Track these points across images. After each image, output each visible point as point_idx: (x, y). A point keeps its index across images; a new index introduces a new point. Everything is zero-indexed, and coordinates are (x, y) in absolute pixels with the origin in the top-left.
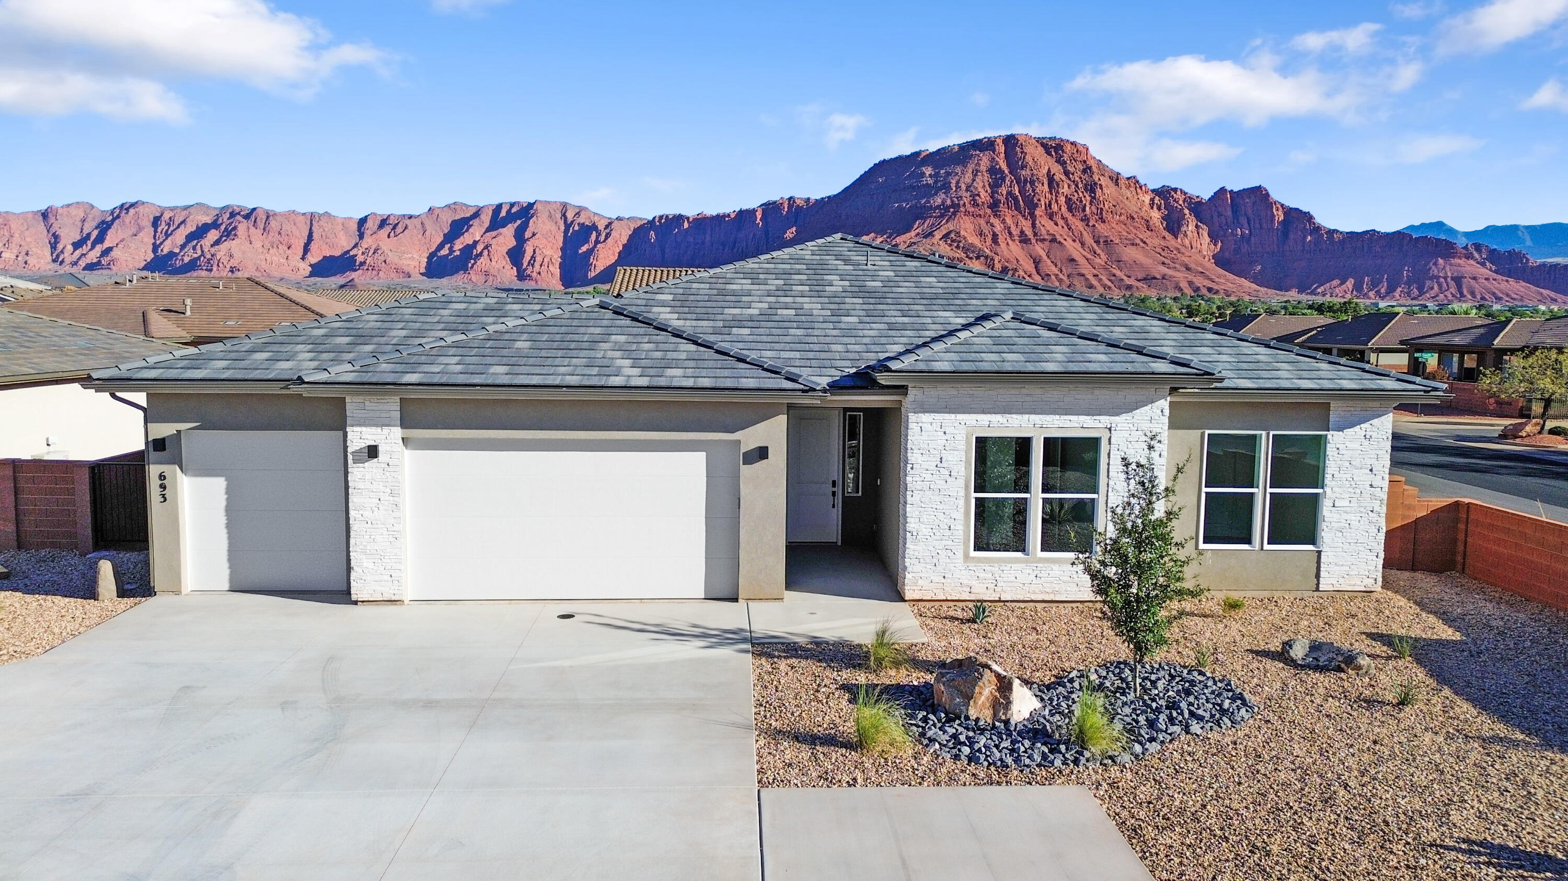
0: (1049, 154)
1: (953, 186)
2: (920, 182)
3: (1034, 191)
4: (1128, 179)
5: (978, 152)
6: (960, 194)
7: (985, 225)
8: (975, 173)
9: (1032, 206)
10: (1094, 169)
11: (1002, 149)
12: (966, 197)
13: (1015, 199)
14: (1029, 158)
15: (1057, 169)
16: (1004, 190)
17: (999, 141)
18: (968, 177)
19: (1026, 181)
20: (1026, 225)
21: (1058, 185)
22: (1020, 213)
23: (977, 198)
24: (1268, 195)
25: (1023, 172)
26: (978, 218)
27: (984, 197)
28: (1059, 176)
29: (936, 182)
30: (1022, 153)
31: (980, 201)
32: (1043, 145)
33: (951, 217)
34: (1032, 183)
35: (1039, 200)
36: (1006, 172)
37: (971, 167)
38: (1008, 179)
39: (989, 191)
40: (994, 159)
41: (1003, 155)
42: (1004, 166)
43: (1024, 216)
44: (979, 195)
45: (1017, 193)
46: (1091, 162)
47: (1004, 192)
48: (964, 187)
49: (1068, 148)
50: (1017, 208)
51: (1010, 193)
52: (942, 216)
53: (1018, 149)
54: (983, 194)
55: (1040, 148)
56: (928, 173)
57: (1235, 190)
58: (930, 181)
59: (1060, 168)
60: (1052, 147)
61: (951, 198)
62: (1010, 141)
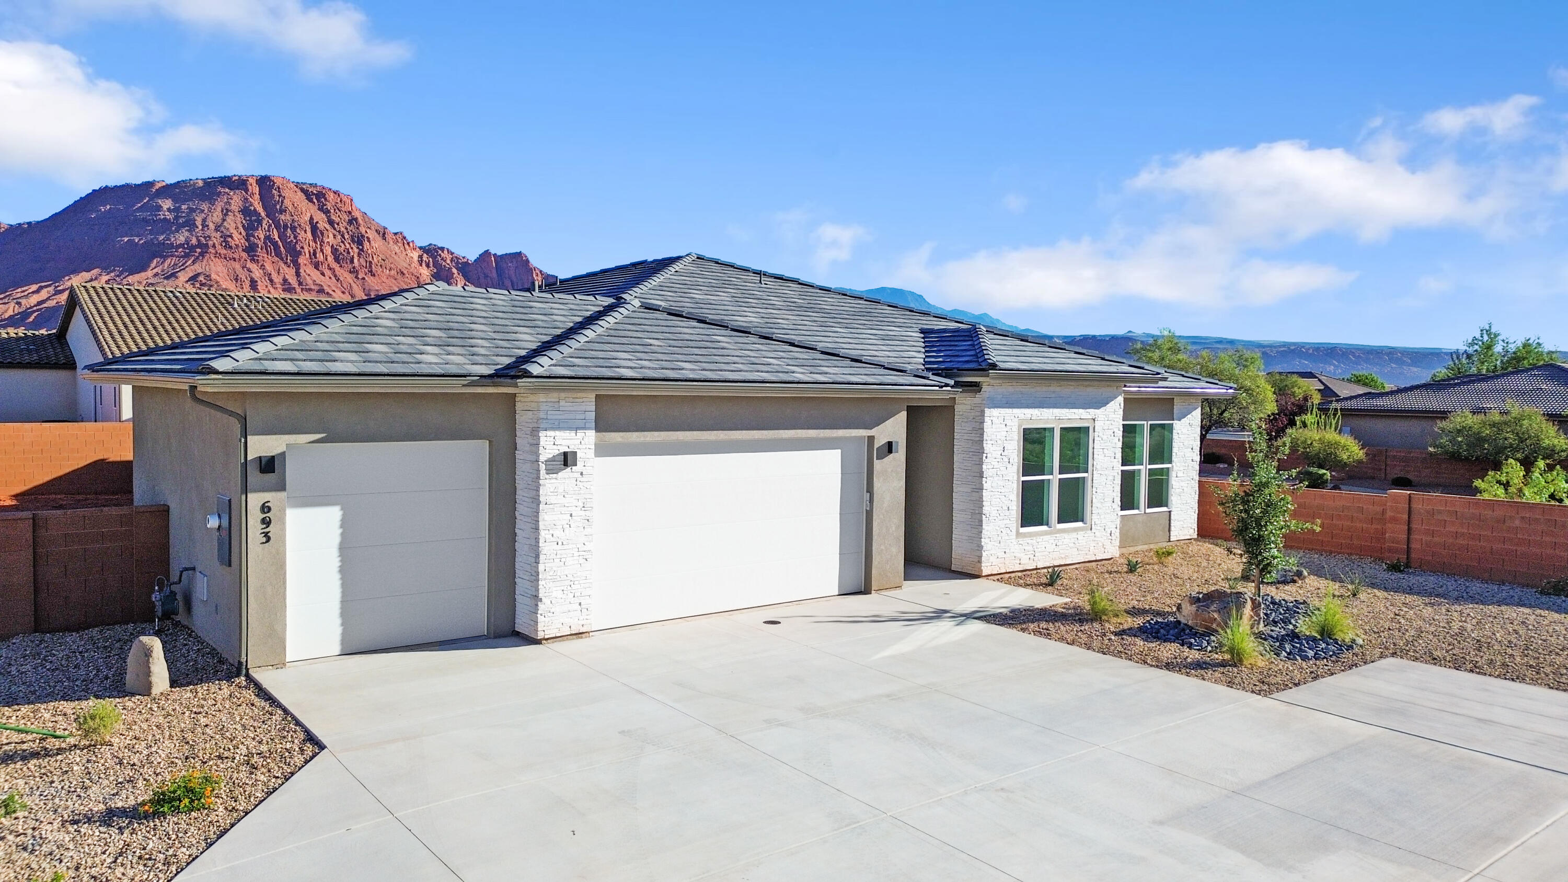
0: (311, 201)
1: (199, 223)
2: (156, 215)
3: (295, 237)
4: (396, 234)
5: (227, 190)
6: (208, 233)
7: (241, 270)
8: (226, 212)
9: (295, 253)
10: (360, 220)
11: (256, 190)
12: (216, 238)
13: (275, 244)
14: (287, 203)
15: (320, 217)
16: (261, 234)
17: (252, 181)
18: (217, 216)
19: (286, 227)
20: (290, 274)
21: (322, 234)
22: (282, 259)
23: (230, 239)
24: (527, 261)
25: (283, 217)
26: (232, 261)
27: (238, 238)
28: (323, 225)
29: (177, 218)
30: (280, 196)
31: (233, 244)
32: (302, 190)
33: (198, 258)
34: (294, 229)
35: (302, 248)
36: (263, 214)
37: (219, 205)
38: (265, 222)
39: (244, 233)
40: (247, 199)
41: (257, 196)
42: (260, 209)
43: (286, 263)
44: (232, 237)
45: (277, 239)
46: (356, 214)
47: (262, 237)
48: (212, 226)
49: (331, 196)
50: (278, 254)
51: (267, 238)
52: (187, 256)
53: (274, 191)
54: (236, 236)
55: (300, 193)
56: (165, 207)
57: (499, 253)
58: (170, 216)
59: (324, 216)
60: (313, 194)
61: (197, 237)
62: (265, 182)
